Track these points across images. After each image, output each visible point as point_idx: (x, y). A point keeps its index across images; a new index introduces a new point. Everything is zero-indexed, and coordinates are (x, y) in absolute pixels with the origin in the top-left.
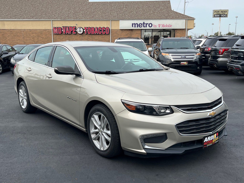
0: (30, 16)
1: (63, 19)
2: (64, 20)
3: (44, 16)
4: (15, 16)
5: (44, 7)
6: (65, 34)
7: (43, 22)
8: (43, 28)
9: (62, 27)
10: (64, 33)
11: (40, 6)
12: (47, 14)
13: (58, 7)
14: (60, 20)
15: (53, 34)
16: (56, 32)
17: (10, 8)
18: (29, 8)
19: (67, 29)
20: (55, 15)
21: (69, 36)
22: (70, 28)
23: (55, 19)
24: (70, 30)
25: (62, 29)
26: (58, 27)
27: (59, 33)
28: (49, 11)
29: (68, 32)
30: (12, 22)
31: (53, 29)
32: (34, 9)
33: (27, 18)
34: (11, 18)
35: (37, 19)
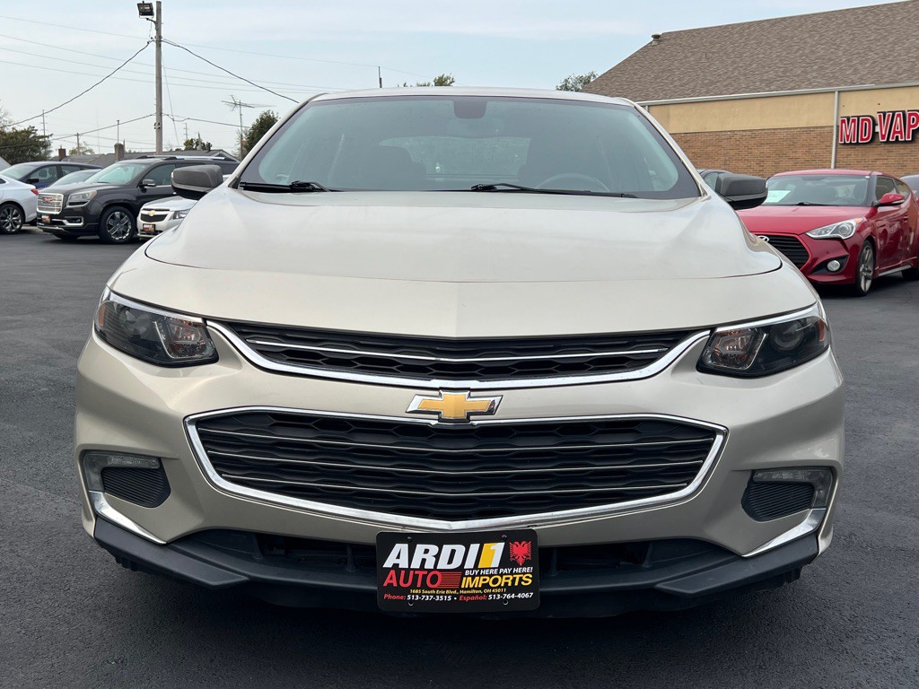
0: (761, 81)
1: (886, 83)
2: (892, 85)
3: (814, 78)
4: (712, 83)
5: (823, 41)
6: (888, 141)
7: (805, 97)
8: (803, 122)
9: (876, 116)
10: (883, 137)
11: (809, 40)
12: (827, 68)
13: (879, 37)
14: (873, 86)
15: (836, 146)
16: (848, 137)
17: (701, 58)
18: (768, 51)
19: (898, 121)
20: (856, 70)
21: (902, 152)
22: (910, 115)
23: (854, 84)
24: (910, 126)
25: (875, 124)
26: (858, 117)
27: (862, 139)
28: (840, 53)
29: (900, 132)
30: (694, 107)
31: (840, 124)
32: (785, 53)
33: (747, 89)
34: (694, 92)
35: (782, 90)
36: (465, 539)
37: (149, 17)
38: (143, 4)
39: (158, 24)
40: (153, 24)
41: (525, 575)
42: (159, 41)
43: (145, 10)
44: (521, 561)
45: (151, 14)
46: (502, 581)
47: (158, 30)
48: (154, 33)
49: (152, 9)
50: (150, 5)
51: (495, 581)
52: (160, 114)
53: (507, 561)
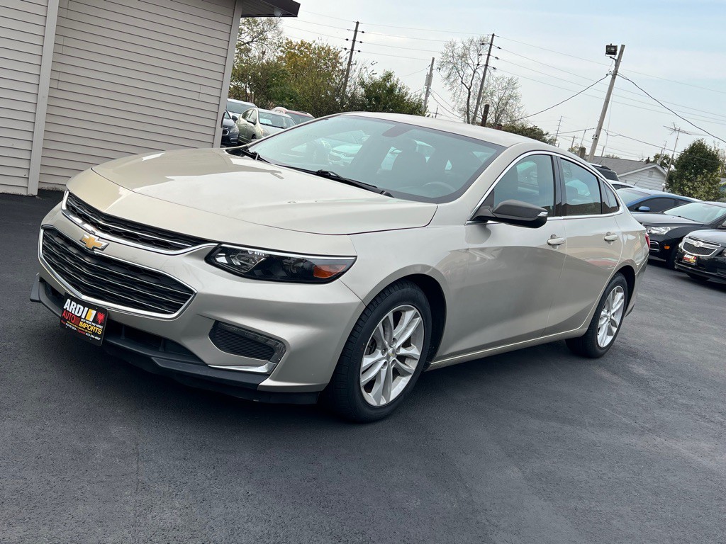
36: (85, 304)
37: (613, 56)
38: (611, 46)
39: (618, 62)
40: (614, 62)
41: (99, 329)
42: (615, 74)
43: (611, 50)
44: (99, 322)
45: (614, 53)
46: (92, 329)
47: (617, 66)
48: (613, 69)
49: (616, 50)
50: (616, 47)
51: (90, 327)
52: (600, 128)
53: (95, 320)
